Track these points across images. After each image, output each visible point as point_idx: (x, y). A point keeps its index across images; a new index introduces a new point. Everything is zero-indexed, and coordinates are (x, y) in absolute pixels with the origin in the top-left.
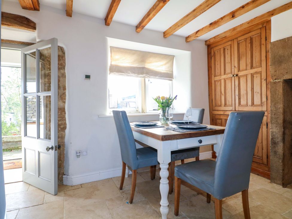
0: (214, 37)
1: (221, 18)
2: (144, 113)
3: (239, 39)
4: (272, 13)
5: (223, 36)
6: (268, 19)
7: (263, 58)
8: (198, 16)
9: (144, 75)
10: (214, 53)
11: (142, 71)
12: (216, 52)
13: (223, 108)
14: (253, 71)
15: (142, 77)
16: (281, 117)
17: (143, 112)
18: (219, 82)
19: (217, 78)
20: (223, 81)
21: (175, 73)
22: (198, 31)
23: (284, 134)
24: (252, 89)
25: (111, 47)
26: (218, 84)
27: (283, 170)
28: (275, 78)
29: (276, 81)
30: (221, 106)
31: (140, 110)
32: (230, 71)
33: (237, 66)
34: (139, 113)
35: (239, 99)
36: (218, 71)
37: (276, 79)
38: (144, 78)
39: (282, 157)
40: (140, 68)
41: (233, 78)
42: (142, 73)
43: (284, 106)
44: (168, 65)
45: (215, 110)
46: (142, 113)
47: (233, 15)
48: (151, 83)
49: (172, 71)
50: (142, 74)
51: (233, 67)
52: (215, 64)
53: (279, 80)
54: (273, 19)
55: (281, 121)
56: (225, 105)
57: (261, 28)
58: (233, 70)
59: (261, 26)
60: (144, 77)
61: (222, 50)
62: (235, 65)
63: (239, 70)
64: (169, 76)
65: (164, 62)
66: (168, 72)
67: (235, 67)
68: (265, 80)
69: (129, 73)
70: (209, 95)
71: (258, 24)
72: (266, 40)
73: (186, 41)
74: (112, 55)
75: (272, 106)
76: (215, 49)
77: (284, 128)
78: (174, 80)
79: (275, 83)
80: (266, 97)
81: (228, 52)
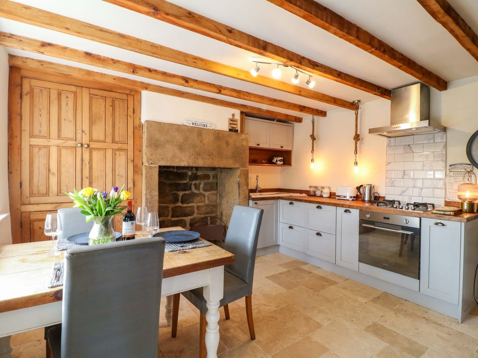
3: (93, 91)
4: (147, 87)
10: (32, 90)
12: (36, 90)
13: (52, 199)
14: (115, 146)
18: (45, 150)
19: (37, 142)
20: (54, 150)
24: (114, 170)
26: (40, 153)
28: (151, 162)
32: (71, 136)
33: (87, 132)
35: (91, 183)
37: (152, 164)
45: (30, 204)
47: (136, 69)
51: (80, 132)
53: (155, 165)
54: (145, 93)
56: (59, 192)
57: (127, 95)
58: (79, 136)
59: (127, 92)
61: (54, 92)
62: (84, 129)
63: (91, 140)
67: (83, 131)
68: (132, 161)
72: (134, 113)
76: (36, 83)
79: (151, 168)
80: (132, 182)
81: (67, 101)
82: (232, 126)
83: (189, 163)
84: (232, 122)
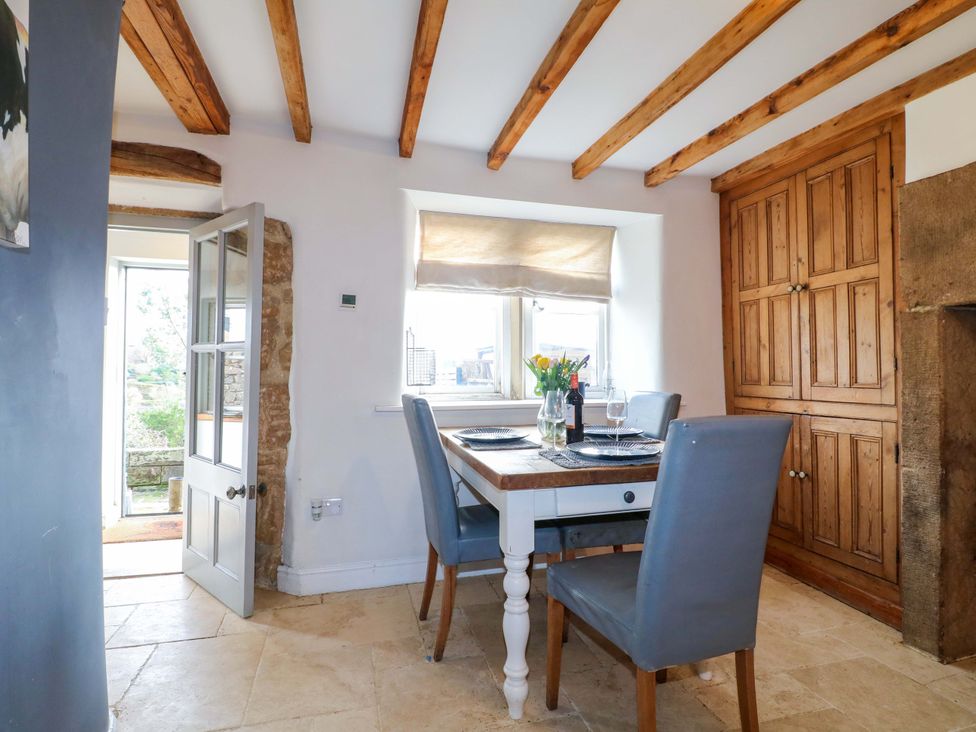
0: (738, 168)
1: (740, 115)
2: (518, 399)
3: (812, 172)
4: (908, 91)
5: (764, 163)
6: (895, 108)
7: (885, 234)
8: (657, 118)
9: (518, 288)
10: (740, 216)
11: (514, 278)
12: (745, 214)
13: (765, 390)
14: (853, 275)
15: (514, 294)
16: (936, 429)
17: (514, 395)
18: (755, 307)
19: (747, 295)
20: (764, 304)
21: (617, 281)
22: (678, 154)
23: (945, 484)
24: (852, 332)
25: (421, 211)
26: (751, 313)
27: (942, 605)
28: (914, 300)
29: (919, 308)
30: (758, 382)
31: (506, 389)
32: (784, 275)
33: (805, 260)
34: (504, 398)
35: (814, 362)
36: (749, 273)
37: (917, 305)
38: (517, 298)
39: (936, 562)
40: (506, 267)
41: (794, 296)
42: (512, 283)
43: (945, 392)
44: (593, 257)
45: (742, 396)
46: (512, 399)
47: (771, 106)
48: (542, 309)
49: (608, 275)
50: (511, 286)
51: (795, 262)
52: (741, 251)
53: (928, 308)
54: (911, 108)
55: (933, 442)
56: (772, 380)
57: (875, 139)
58: (794, 270)
59: (875, 133)
60: (519, 294)
61: (762, 206)
62: (800, 256)
63: (812, 271)
64: (596, 289)
65: (582, 246)
66: (595, 277)
67: (799, 260)
68: (889, 305)
69: (473, 285)
70: (725, 348)
71: (865, 127)
72: (892, 176)
73: (646, 183)
74: (426, 233)
75: (906, 392)
76: (743, 203)
77: (946, 464)
78: (613, 301)
79: (915, 316)
80: (892, 359)
81: (778, 213)
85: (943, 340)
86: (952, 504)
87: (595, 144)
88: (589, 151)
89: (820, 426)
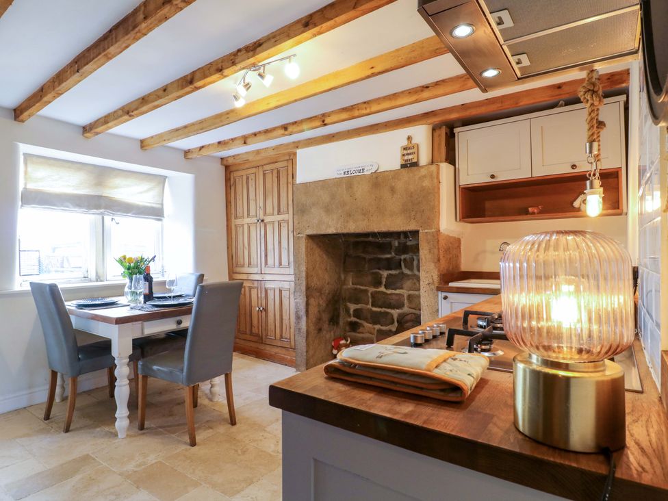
0: (233, 156)
1: (232, 139)
2: (101, 281)
4: (297, 145)
5: (245, 157)
6: (294, 150)
7: (290, 202)
9: (102, 210)
10: (235, 181)
11: (98, 203)
12: (237, 180)
13: (246, 270)
14: (280, 218)
15: (98, 214)
16: (304, 283)
17: (98, 279)
18: (241, 228)
19: (238, 222)
20: (246, 227)
21: (168, 210)
22: (203, 147)
23: (307, 304)
24: (280, 242)
25: (24, 154)
26: (240, 231)
27: (307, 352)
28: (299, 231)
29: (300, 235)
30: (243, 266)
31: (92, 275)
32: (254, 214)
33: (262, 208)
34: (91, 281)
35: (266, 256)
36: (239, 210)
37: (299, 233)
38: (100, 217)
39: (305, 336)
40: (92, 196)
41: (258, 225)
42: (97, 207)
43: (307, 268)
44: (152, 193)
45: (236, 273)
46: (97, 281)
47: (245, 140)
48: (118, 223)
49: (162, 204)
50: (97, 209)
51: (258, 208)
52: (235, 198)
53: (302, 235)
54: (301, 153)
55: (304, 288)
56: (249, 263)
57: (287, 160)
58: (258, 212)
59: (288, 158)
60: (101, 214)
61: (245, 178)
62: (260, 206)
63: (265, 214)
64: (156, 213)
65: (145, 186)
66: (154, 205)
67: (260, 208)
68: (292, 232)
69: (67, 207)
70: (228, 248)
71: (284, 154)
72: (293, 178)
73: (185, 157)
74: (29, 169)
76: (236, 174)
77: (308, 297)
78: (164, 220)
80: (293, 255)
81: (252, 183)
82: (406, 158)
83: (336, 229)
84: (405, 152)
85: (307, 248)
86: (310, 312)
87: (156, 135)
88: (152, 137)
89: (268, 285)
